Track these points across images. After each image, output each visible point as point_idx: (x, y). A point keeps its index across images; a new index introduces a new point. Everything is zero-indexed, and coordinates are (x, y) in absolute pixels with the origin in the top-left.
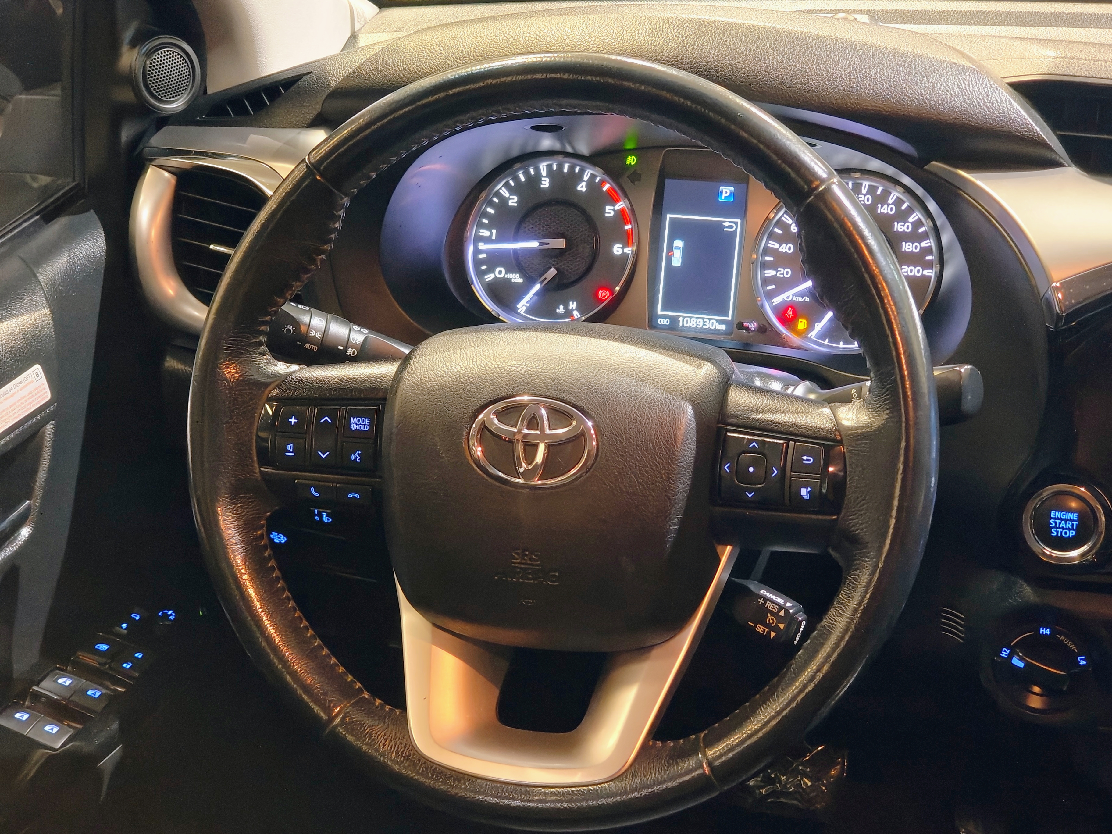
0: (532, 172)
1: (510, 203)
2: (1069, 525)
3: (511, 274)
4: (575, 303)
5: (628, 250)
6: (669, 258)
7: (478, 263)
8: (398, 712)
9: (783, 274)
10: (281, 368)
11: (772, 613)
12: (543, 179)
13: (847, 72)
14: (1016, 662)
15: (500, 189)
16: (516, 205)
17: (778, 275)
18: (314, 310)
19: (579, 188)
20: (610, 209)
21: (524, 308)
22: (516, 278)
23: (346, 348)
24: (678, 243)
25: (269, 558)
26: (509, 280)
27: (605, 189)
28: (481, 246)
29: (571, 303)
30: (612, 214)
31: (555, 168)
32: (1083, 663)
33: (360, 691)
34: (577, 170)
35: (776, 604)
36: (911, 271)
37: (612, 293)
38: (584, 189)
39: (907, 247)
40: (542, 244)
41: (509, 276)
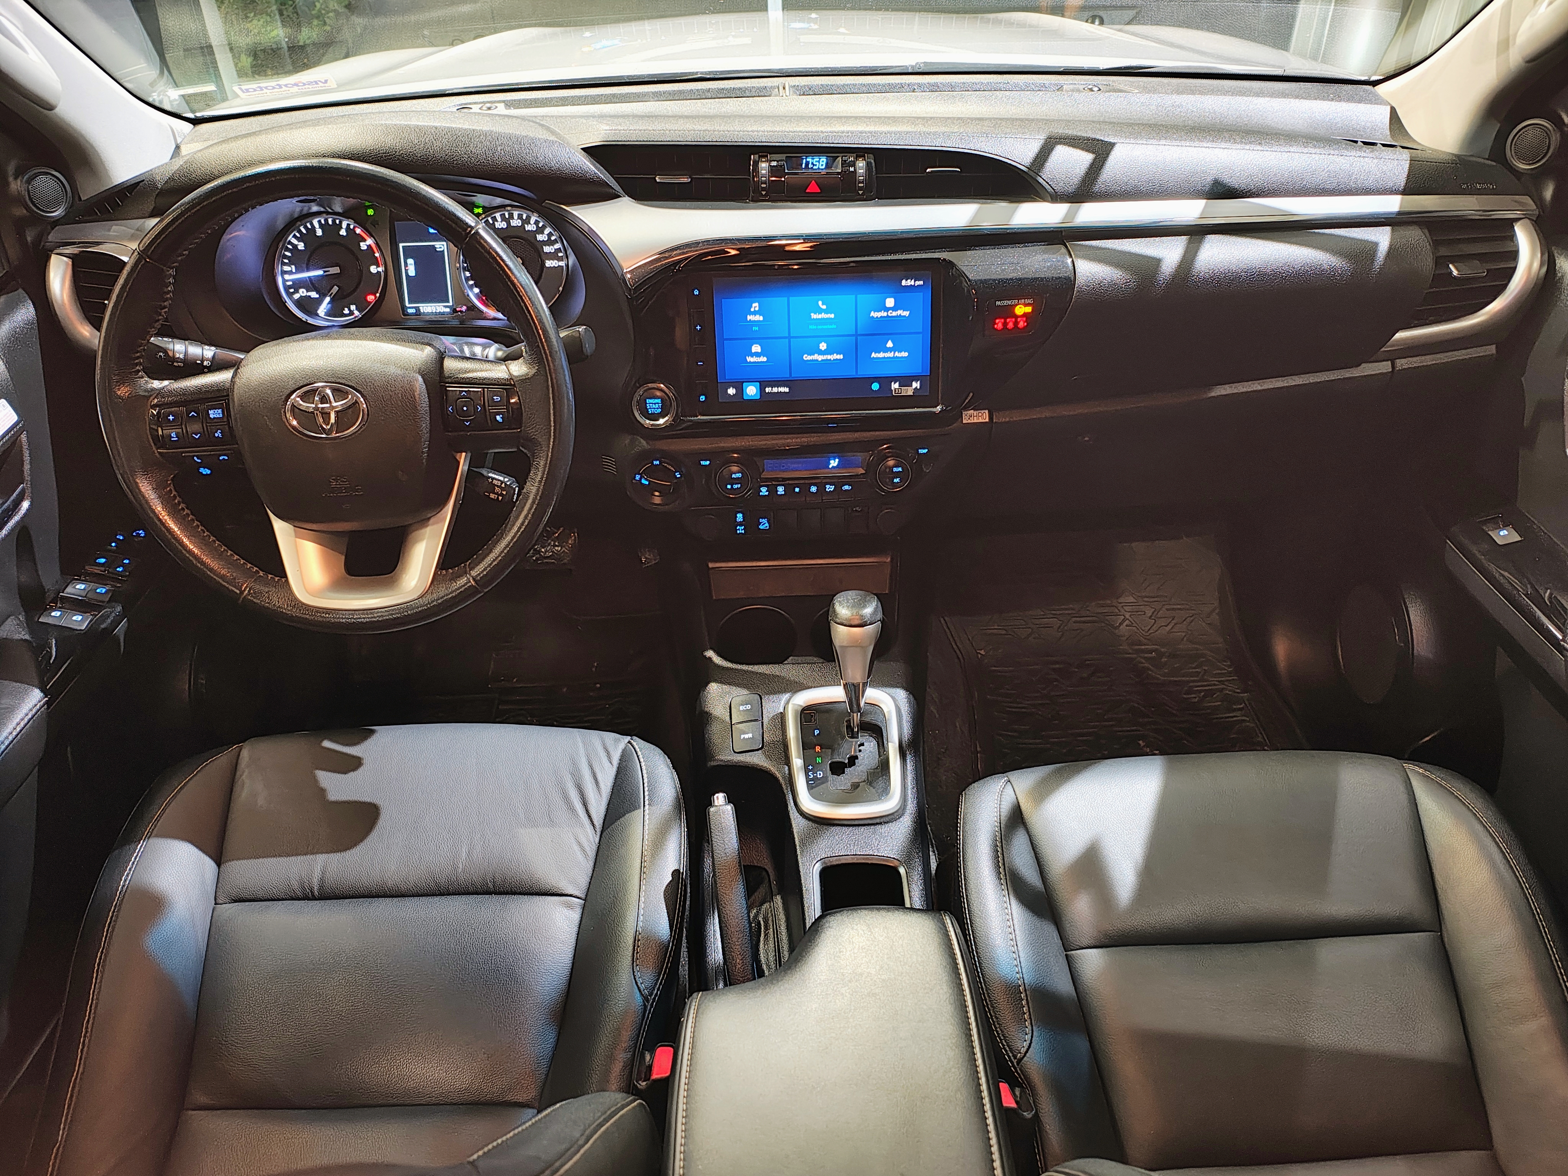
0: (309, 226)
1: (300, 248)
2: (657, 406)
3: (310, 292)
4: (354, 306)
5: (380, 269)
6: (406, 271)
7: (287, 288)
8: (283, 580)
10: (156, 384)
11: (497, 486)
12: (317, 230)
13: (483, 150)
14: (644, 481)
15: (291, 239)
16: (304, 249)
18: (175, 340)
19: (341, 233)
20: (363, 245)
21: (324, 313)
22: (314, 295)
23: (202, 361)
24: (411, 261)
25: (179, 503)
26: (309, 296)
27: (357, 232)
28: (287, 277)
29: (351, 306)
30: (365, 248)
31: (323, 222)
32: (679, 476)
33: (257, 572)
34: (337, 222)
35: (499, 480)
36: (552, 264)
37: (376, 297)
38: (345, 234)
39: (547, 249)
40: (325, 272)
41: (309, 294)
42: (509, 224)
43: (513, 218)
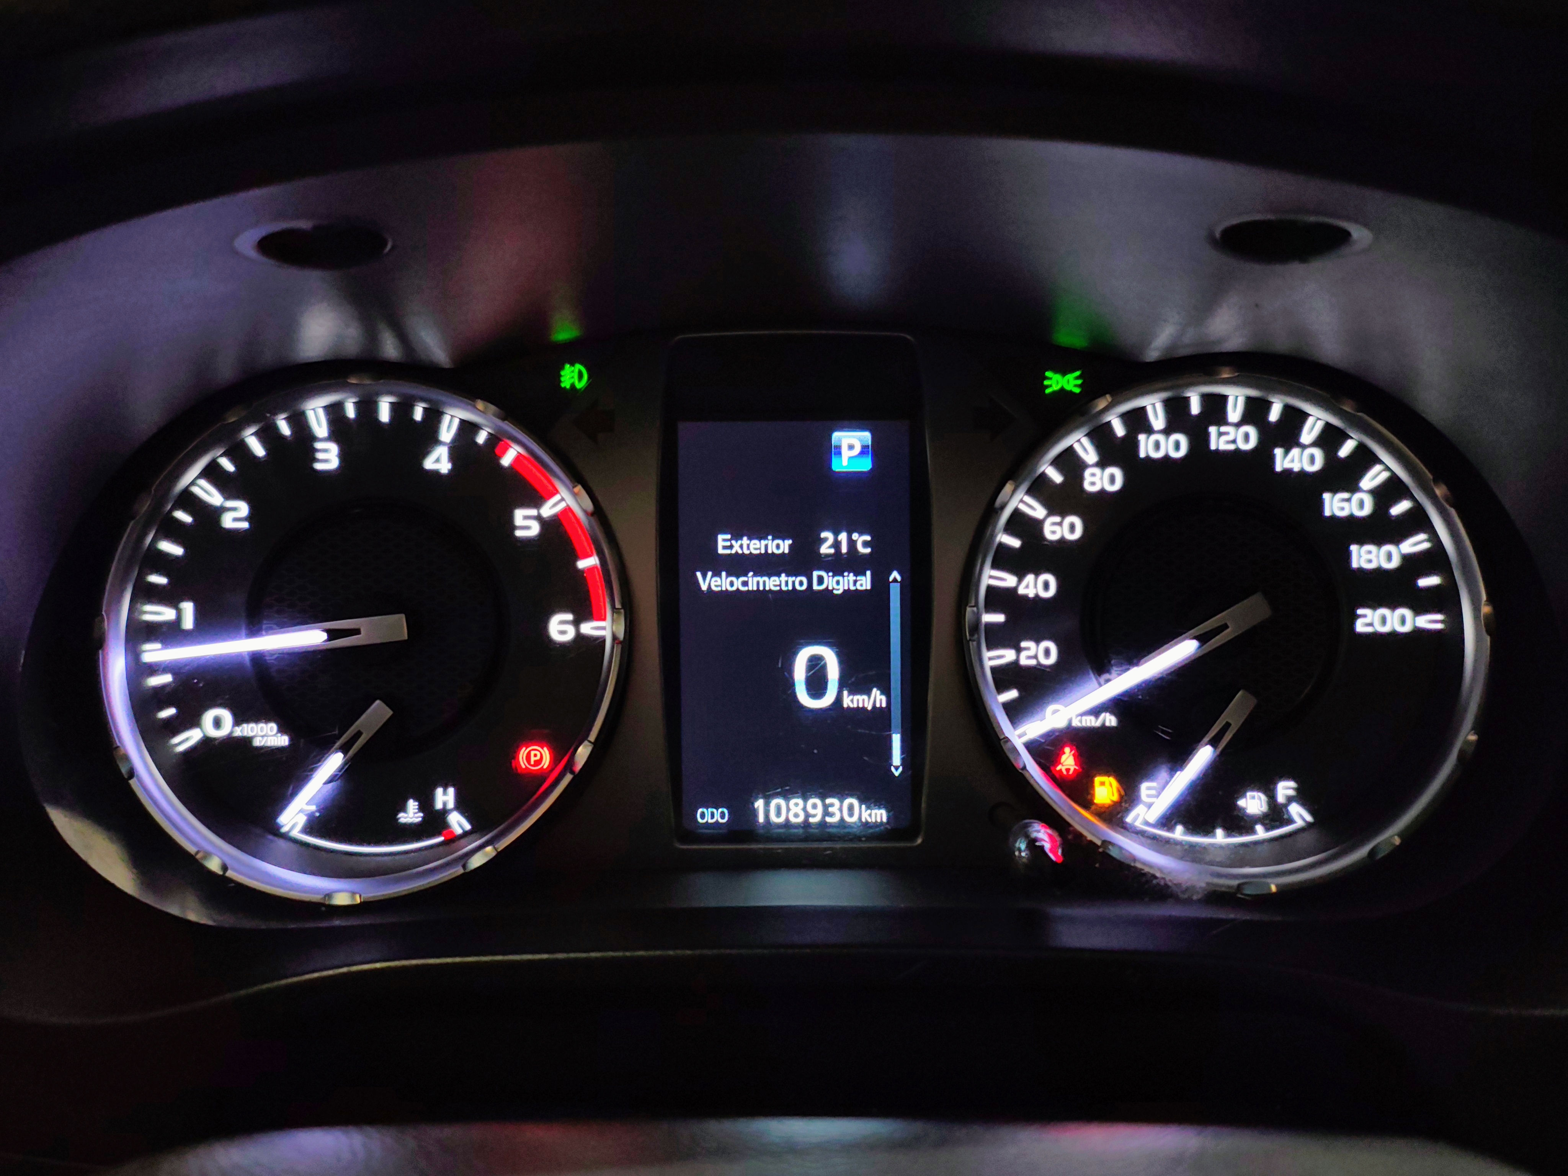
0: (284, 428)
1: (228, 522)
3: (252, 725)
4: (451, 791)
5: (596, 628)
7: (143, 705)
9: (1035, 657)
12: (318, 445)
15: (193, 483)
16: (245, 525)
17: (1024, 661)
19: (429, 464)
20: (526, 518)
21: (302, 820)
22: (269, 735)
26: (246, 741)
27: (507, 460)
28: (151, 653)
29: (439, 791)
30: (534, 530)
31: (351, 411)
34: (418, 414)
36: (1384, 620)
38: (445, 467)
39: (1365, 557)
40: (333, 634)
41: (247, 730)
42: (1199, 440)
43: (1221, 419)
